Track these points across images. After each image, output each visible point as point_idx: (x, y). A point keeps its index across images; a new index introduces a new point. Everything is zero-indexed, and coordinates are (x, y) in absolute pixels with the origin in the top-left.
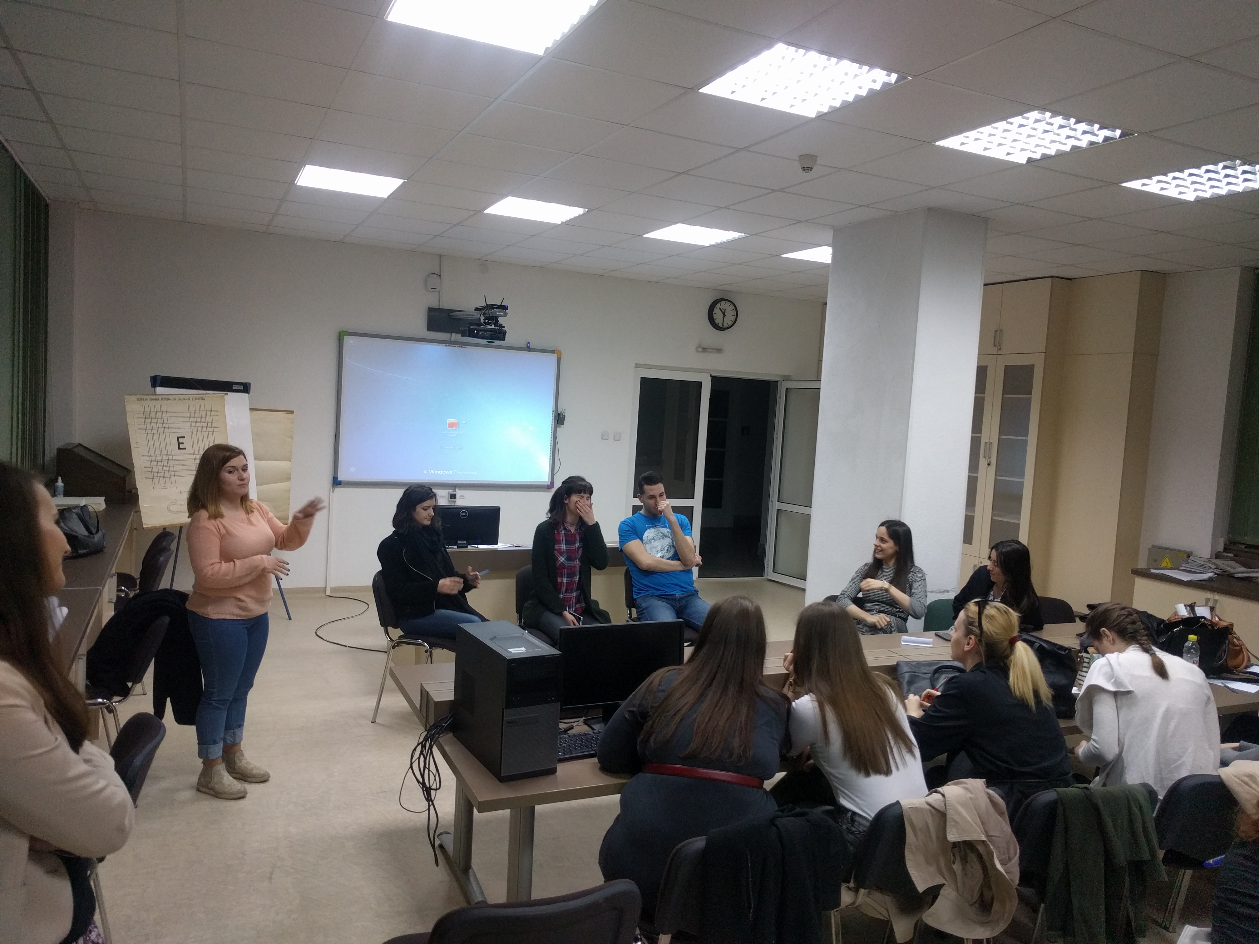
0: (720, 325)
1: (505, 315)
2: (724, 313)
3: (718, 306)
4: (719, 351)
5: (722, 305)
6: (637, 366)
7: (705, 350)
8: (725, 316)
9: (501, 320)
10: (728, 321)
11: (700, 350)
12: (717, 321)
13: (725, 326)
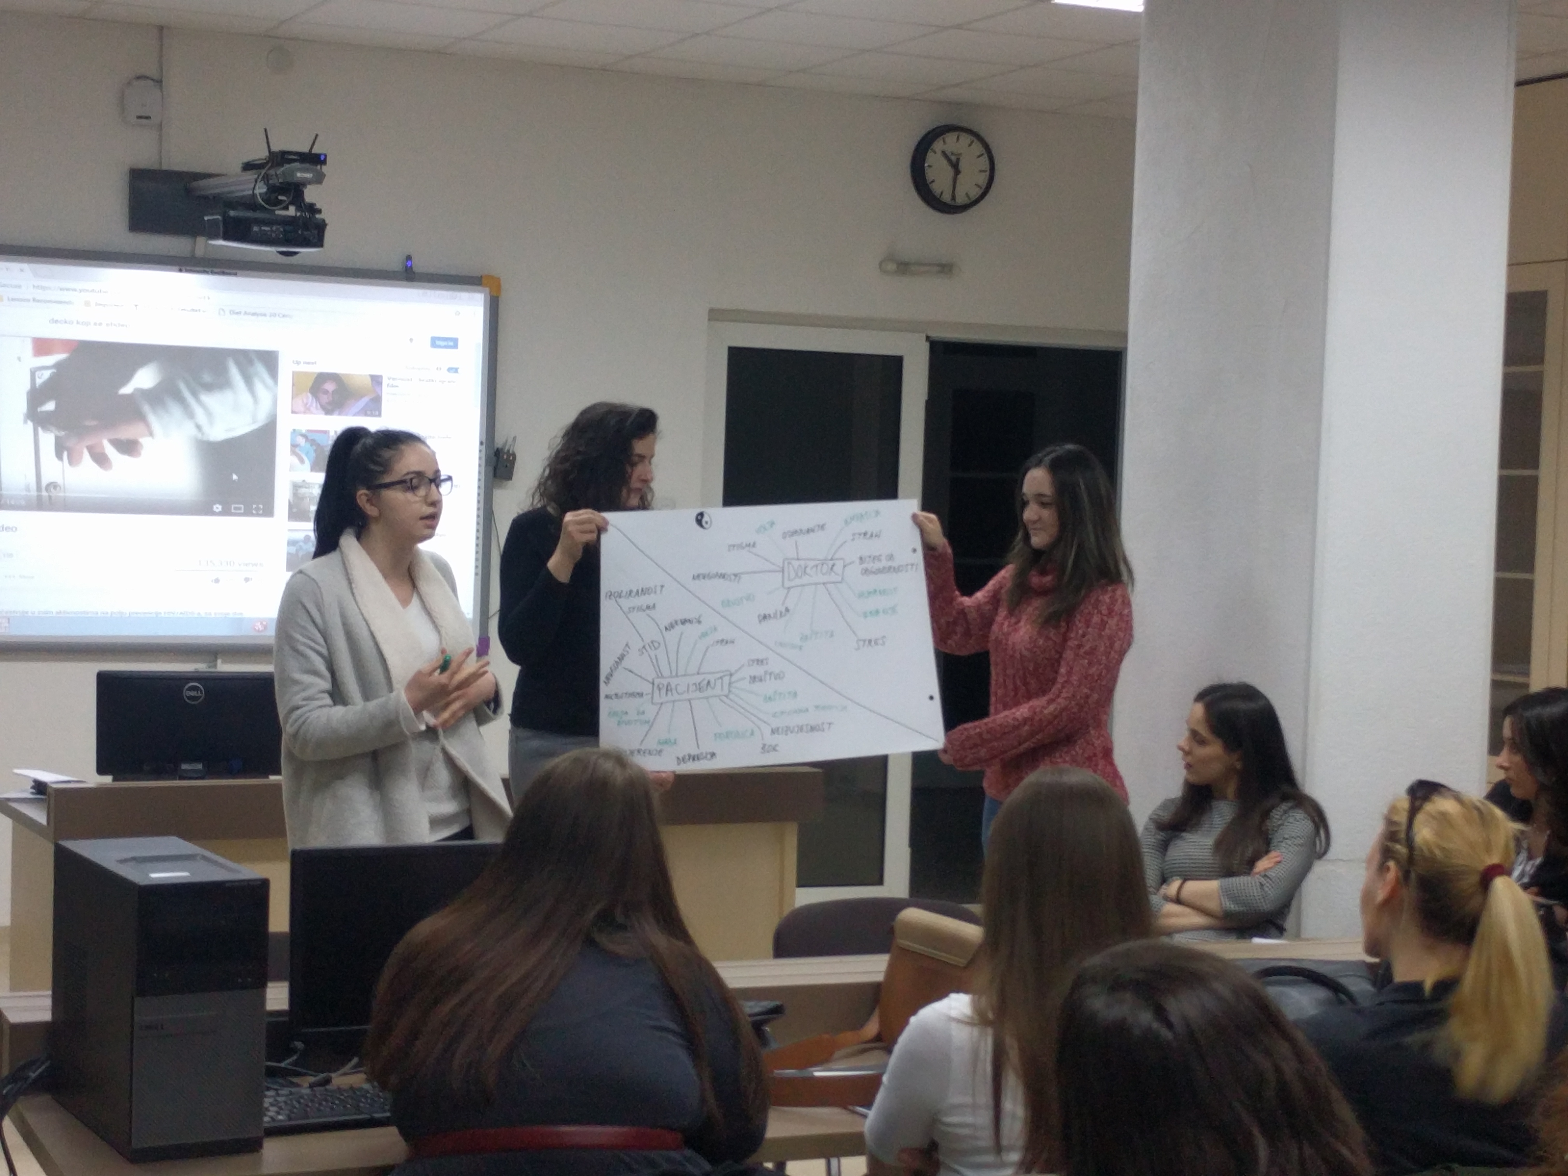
0: (947, 198)
1: (319, 179)
2: (956, 167)
3: (938, 145)
4: (945, 268)
5: (951, 143)
6: (716, 315)
7: (904, 267)
8: (957, 172)
9: (311, 194)
10: (968, 187)
11: (891, 267)
12: (936, 188)
13: (961, 200)
